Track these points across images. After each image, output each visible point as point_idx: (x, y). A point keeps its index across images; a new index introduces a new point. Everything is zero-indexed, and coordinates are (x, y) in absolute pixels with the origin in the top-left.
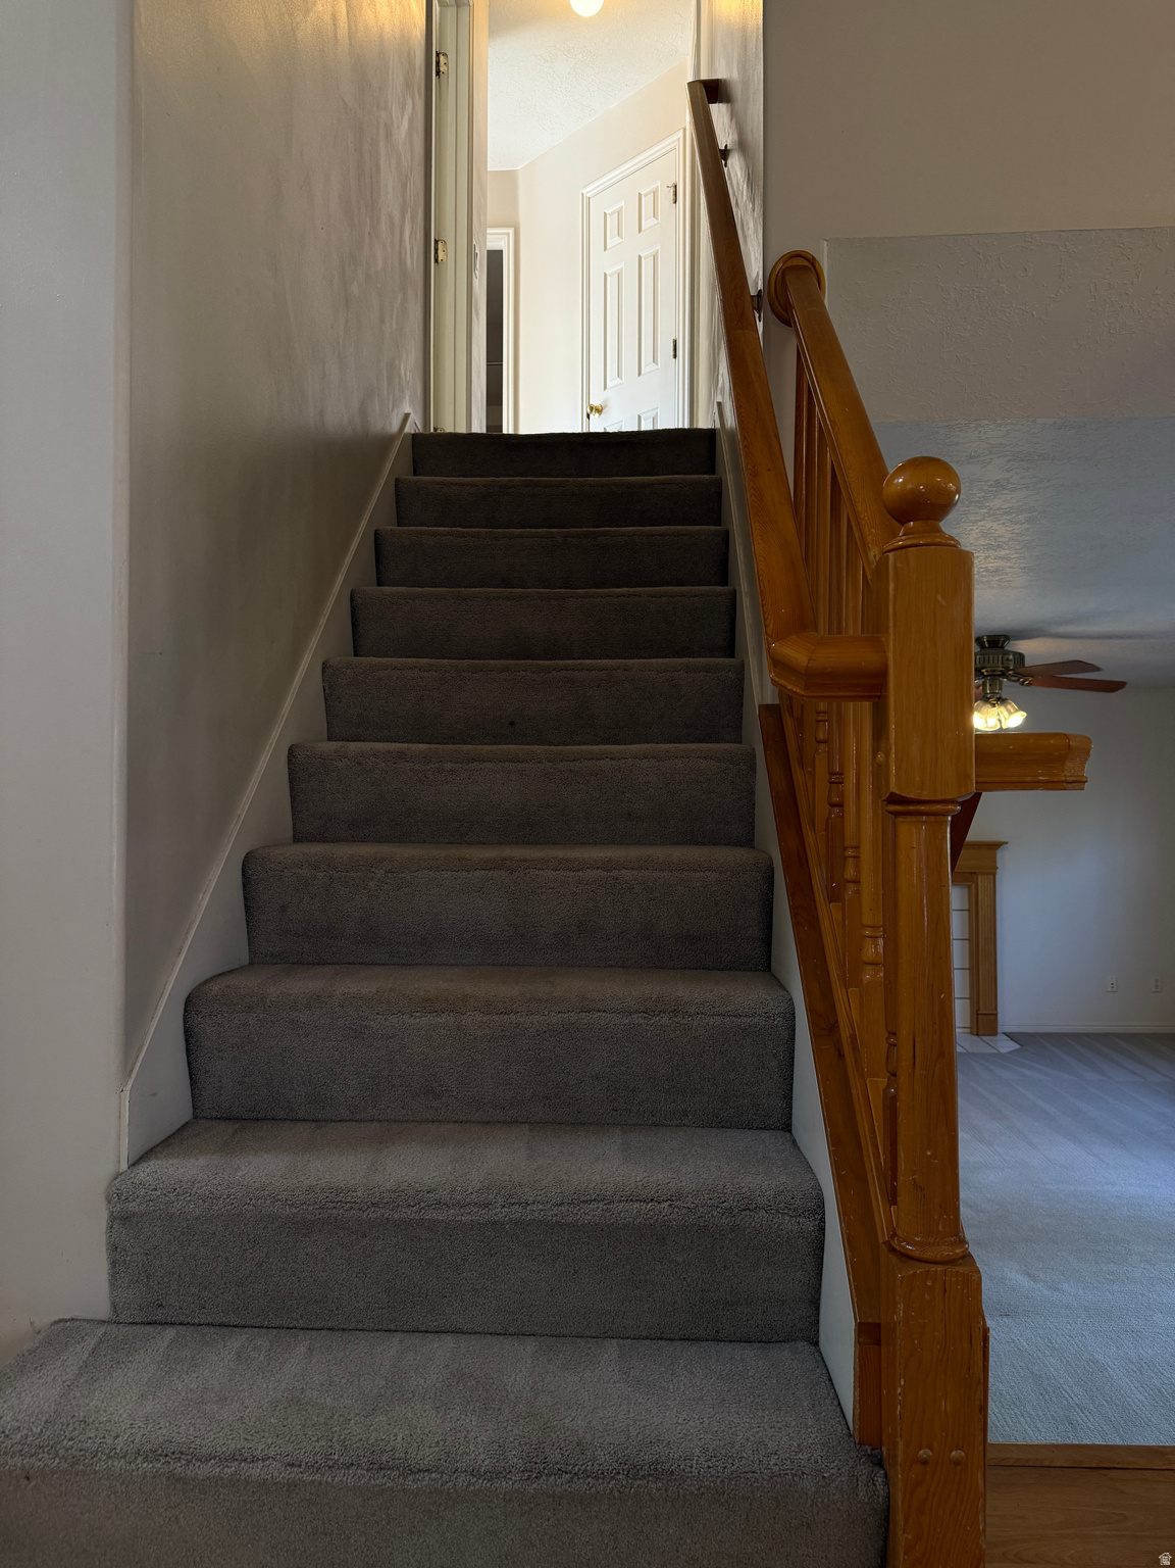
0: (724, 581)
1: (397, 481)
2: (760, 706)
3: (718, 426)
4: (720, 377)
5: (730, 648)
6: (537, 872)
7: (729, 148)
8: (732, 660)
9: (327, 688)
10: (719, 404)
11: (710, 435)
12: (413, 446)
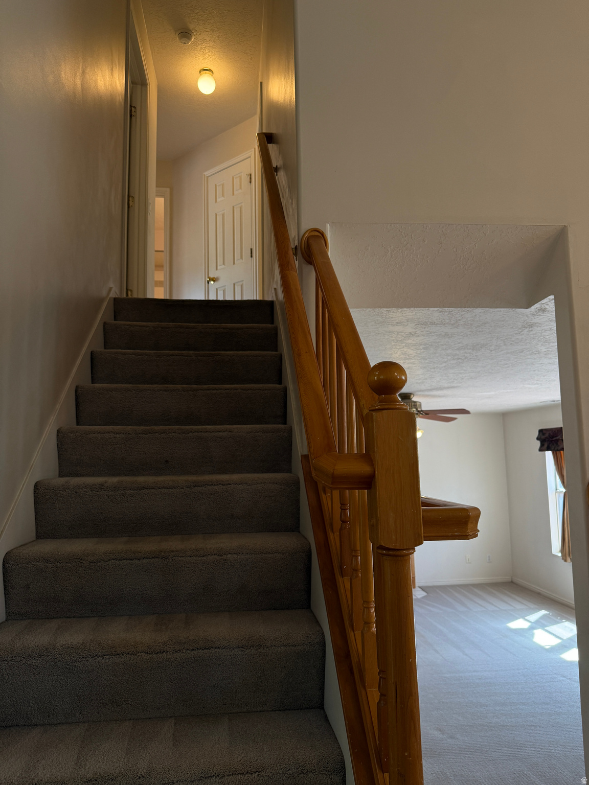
0: (280, 382)
1: (105, 323)
2: (302, 456)
3: (275, 299)
4: (275, 276)
5: (284, 417)
6: (180, 559)
7: (278, 167)
8: (285, 426)
9: (59, 444)
10: (275, 289)
11: (271, 304)
12: (114, 304)
